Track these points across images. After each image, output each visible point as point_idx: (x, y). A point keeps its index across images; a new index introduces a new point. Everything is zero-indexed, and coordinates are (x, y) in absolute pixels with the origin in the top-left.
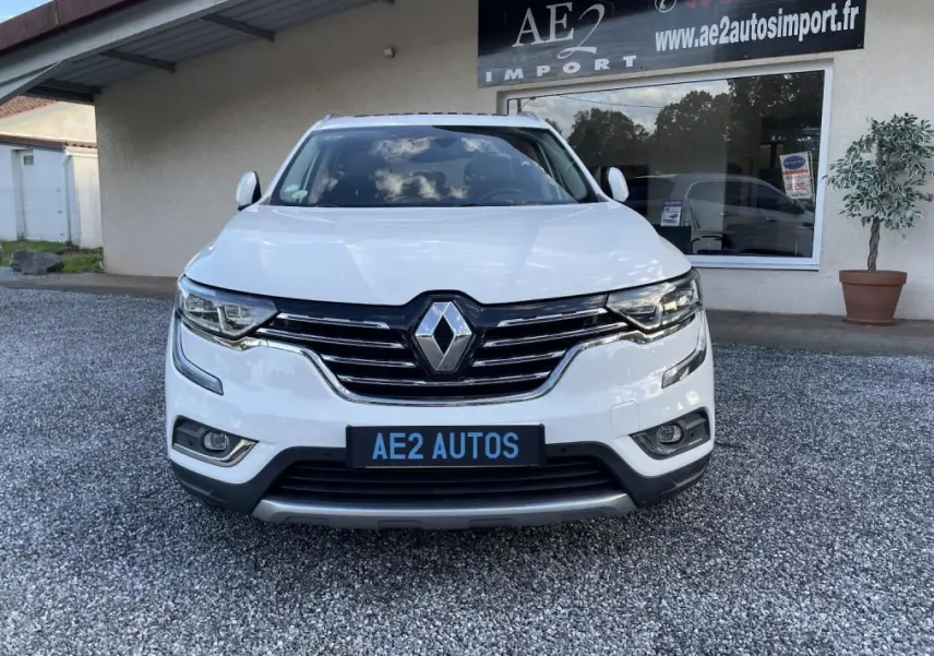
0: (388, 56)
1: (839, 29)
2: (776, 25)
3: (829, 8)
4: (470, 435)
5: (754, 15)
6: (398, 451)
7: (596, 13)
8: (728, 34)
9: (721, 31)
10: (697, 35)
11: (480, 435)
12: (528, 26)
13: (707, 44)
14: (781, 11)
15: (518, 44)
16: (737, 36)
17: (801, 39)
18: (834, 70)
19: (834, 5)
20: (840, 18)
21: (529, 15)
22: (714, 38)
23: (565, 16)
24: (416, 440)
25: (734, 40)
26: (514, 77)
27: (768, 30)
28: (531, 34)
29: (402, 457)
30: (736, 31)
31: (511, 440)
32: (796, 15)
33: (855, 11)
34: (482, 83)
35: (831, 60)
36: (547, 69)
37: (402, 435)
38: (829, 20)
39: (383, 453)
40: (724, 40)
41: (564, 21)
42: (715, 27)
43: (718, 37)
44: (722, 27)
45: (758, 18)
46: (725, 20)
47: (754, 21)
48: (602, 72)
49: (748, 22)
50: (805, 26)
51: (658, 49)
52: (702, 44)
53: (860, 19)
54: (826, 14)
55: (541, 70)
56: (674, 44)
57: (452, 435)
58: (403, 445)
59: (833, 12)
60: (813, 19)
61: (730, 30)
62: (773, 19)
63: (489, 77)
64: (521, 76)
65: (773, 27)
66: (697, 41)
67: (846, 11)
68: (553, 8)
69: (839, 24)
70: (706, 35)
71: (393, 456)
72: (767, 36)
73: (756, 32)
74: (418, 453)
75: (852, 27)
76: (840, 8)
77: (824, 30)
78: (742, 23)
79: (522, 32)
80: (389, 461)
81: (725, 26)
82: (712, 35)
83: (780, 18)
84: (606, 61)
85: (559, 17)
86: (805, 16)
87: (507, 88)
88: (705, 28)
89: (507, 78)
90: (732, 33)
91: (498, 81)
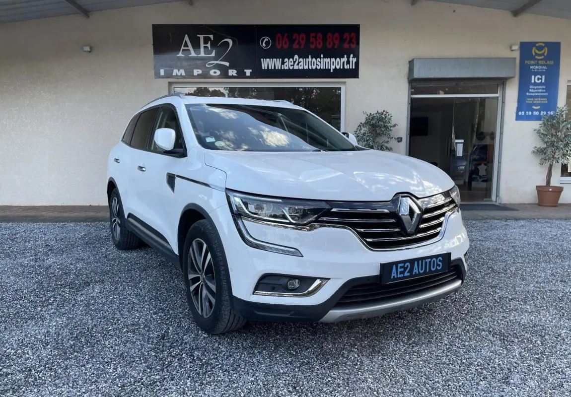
0: (87, 51)
1: (348, 68)
2: (320, 62)
3: (344, 57)
4: (426, 260)
5: (310, 56)
6: (401, 273)
7: (227, 43)
8: (298, 64)
9: (294, 62)
10: (283, 63)
11: (430, 260)
12: (186, 45)
13: (288, 68)
14: (322, 56)
15: (180, 54)
16: (288, 66)
17: (332, 71)
18: (346, 87)
19: (345, 56)
20: (348, 62)
21: (186, 38)
22: (291, 65)
23: (209, 42)
24: (408, 266)
25: (301, 68)
26: (179, 74)
27: (317, 64)
28: (189, 50)
29: (402, 275)
30: (301, 63)
31: (440, 260)
32: (329, 59)
33: (355, 60)
34: (158, 75)
35: (345, 83)
36: (200, 72)
37: (402, 265)
38: (344, 63)
39: (395, 275)
40: (296, 67)
41: (209, 45)
42: (291, 60)
43: (293, 65)
44: (295, 60)
45: (312, 58)
46: (296, 57)
47: (310, 59)
48: (233, 77)
49: (307, 59)
50: (333, 65)
51: (263, 68)
52: (286, 68)
53: (357, 64)
54: (343, 60)
55: (196, 72)
56: (271, 67)
57: (420, 262)
58: (402, 270)
59: (345, 59)
60: (337, 61)
61: (299, 63)
62: (319, 59)
63: (162, 72)
64: (184, 74)
65: (319, 63)
66: (283, 66)
67: (351, 59)
68: (201, 37)
69: (348, 65)
70: (287, 64)
71: (399, 276)
72: (316, 68)
73: (311, 65)
74: (408, 272)
75: (354, 68)
76: (348, 58)
77: (342, 68)
78: (305, 59)
79: (182, 48)
80: (398, 279)
81: (296, 59)
82: (290, 64)
83: (322, 59)
84: (235, 71)
85: (206, 42)
86: (333, 59)
87: (175, 80)
88: (286, 60)
89: (174, 74)
90: (300, 64)
91: (168, 75)
